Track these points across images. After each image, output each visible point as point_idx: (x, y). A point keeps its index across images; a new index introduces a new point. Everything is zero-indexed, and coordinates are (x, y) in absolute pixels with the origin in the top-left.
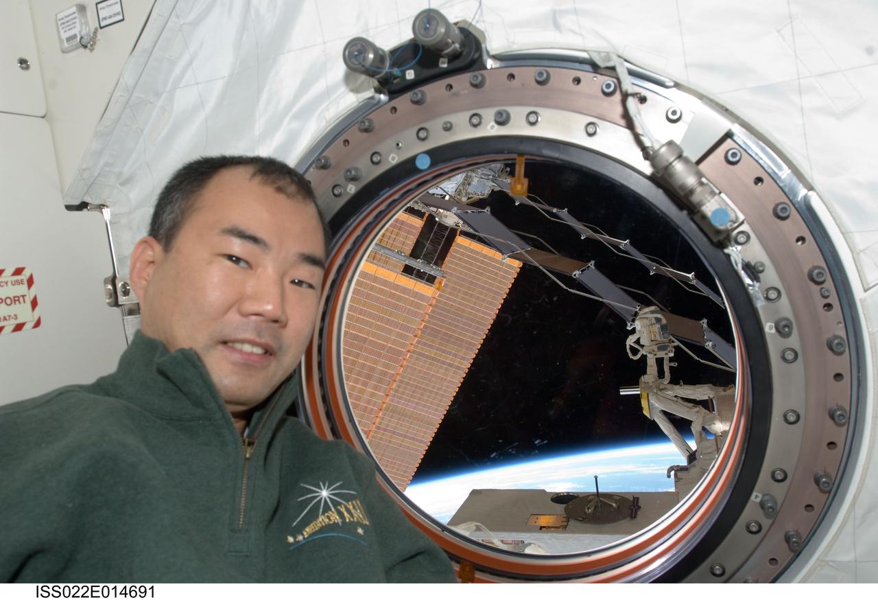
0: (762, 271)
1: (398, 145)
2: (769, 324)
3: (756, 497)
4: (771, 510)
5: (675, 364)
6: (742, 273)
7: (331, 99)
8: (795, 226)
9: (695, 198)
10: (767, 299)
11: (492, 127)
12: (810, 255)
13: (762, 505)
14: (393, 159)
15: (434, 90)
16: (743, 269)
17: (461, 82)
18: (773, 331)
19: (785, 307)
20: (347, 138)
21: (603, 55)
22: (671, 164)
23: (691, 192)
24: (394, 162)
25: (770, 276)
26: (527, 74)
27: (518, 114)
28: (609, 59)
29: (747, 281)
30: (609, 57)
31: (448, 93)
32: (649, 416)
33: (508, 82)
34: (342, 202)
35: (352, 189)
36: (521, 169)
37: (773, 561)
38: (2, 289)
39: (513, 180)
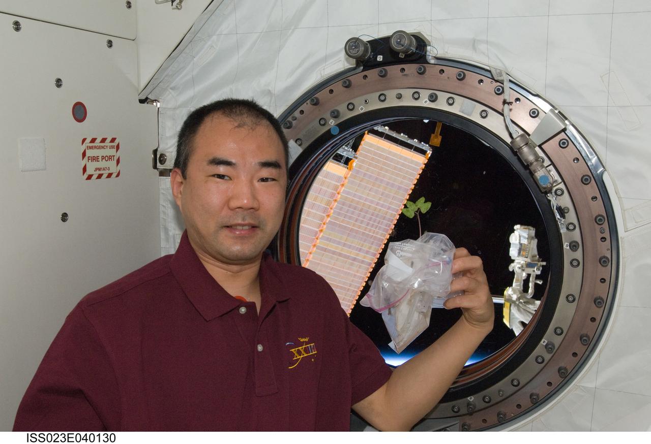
0: (567, 213)
1: (366, 101)
2: (566, 243)
3: (544, 342)
4: (550, 349)
5: (540, 282)
6: (556, 212)
7: (327, 63)
8: (592, 190)
9: (532, 168)
10: (568, 229)
11: (426, 102)
12: (598, 208)
13: (546, 346)
14: (362, 109)
15: (393, 70)
16: (556, 209)
17: (411, 68)
18: (568, 248)
19: (576, 235)
20: (332, 89)
21: (498, 71)
22: (521, 147)
23: (531, 164)
24: (362, 112)
25: (571, 217)
26: (452, 72)
27: (443, 97)
28: (501, 75)
29: (558, 216)
30: (501, 74)
31: (401, 74)
32: (509, 326)
33: (440, 75)
34: (324, 129)
35: (332, 123)
36: (438, 129)
37: (549, 384)
38: (102, 150)
39: (433, 135)
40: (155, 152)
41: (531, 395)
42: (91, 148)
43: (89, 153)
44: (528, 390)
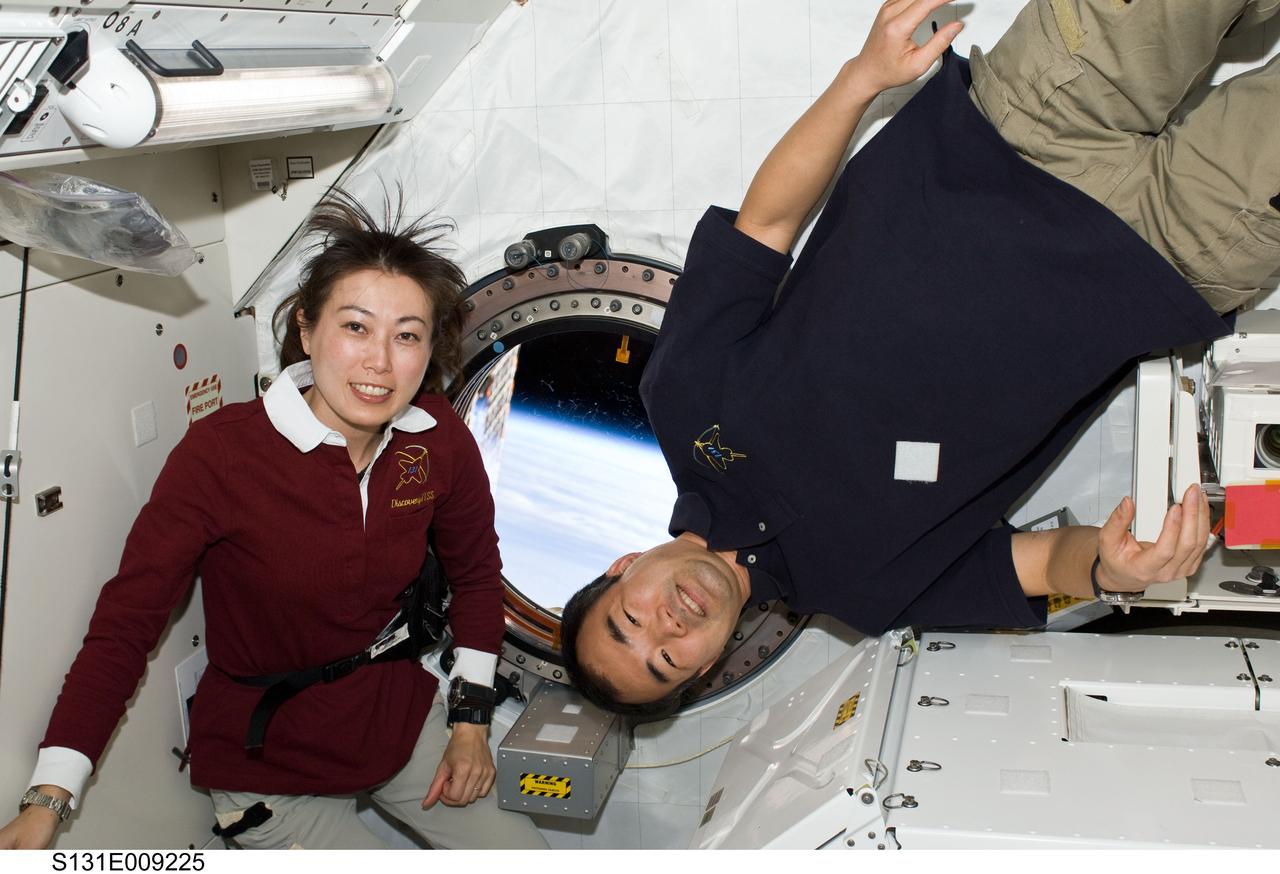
1: (535, 309)
11: (608, 310)
14: (531, 319)
20: (491, 290)
24: (531, 322)
27: (627, 304)
33: (623, 273)
34: (485, 345)
35: (494, 336)
36: (625, 342)
37: (780, 633)
38: (206, 395)
39: (619, 350)
40: (256, 377)
41: (760, 648)
42: (194, 396)
43: (194, 404)
44: (755, 643)
